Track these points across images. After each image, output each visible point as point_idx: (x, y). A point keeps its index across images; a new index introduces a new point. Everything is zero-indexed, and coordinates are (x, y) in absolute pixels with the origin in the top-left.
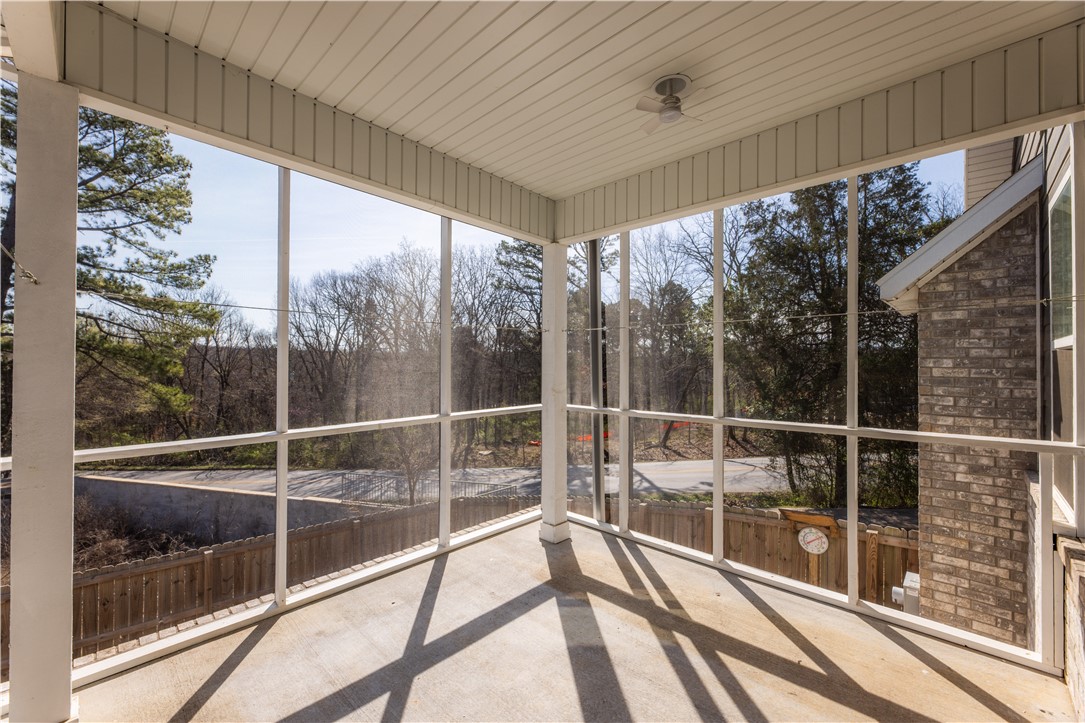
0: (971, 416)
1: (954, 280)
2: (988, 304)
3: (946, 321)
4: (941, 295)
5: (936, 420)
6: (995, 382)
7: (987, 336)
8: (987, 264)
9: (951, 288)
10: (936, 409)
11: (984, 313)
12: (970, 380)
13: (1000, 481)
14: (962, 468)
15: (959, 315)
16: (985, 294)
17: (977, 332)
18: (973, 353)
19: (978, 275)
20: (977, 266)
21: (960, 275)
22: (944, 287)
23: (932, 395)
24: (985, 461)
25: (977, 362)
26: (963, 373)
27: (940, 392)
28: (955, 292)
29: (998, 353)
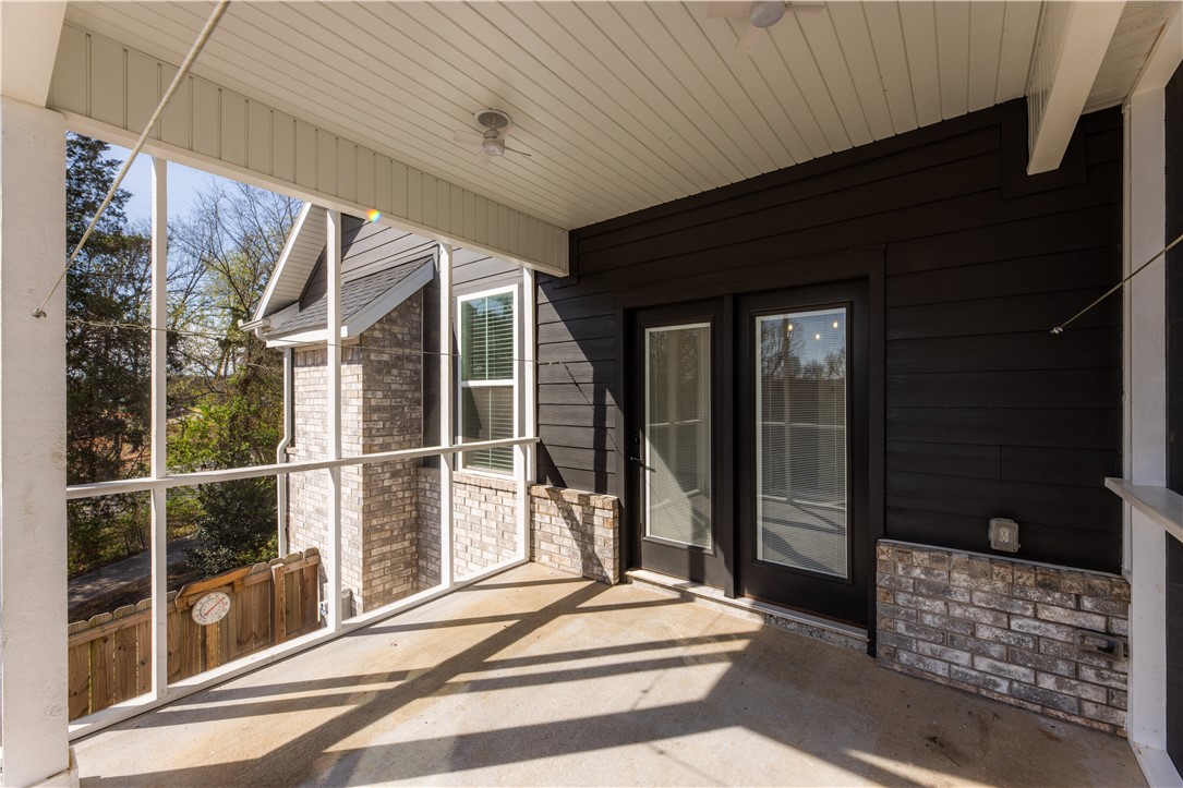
0: (392, 435)
1: (382, 330)
2: (400, 351)
3: (379, 361)
4: (376, 340)
5: (373, 441)
6: (403, 407)
7: (400, 375)
8: (400, 322)
9: (381, 336)
10: (373, 432)
11: (399, 358)
12: (391, 407)
13: (406, 478)
14: (388, 475)
15: (385, 357)
16: (400, 344)
17: (395, 372)
18: (393, 387)
19: (396, 329)
20: (394, 322)
21: (386, 327)
22: (378, 334)
23: (371, 421)
24: (399, 467)
25: (395, 392)
26: (387, 403)
27: (376, 418)
28: (383, 339)
29: (405, 387)
